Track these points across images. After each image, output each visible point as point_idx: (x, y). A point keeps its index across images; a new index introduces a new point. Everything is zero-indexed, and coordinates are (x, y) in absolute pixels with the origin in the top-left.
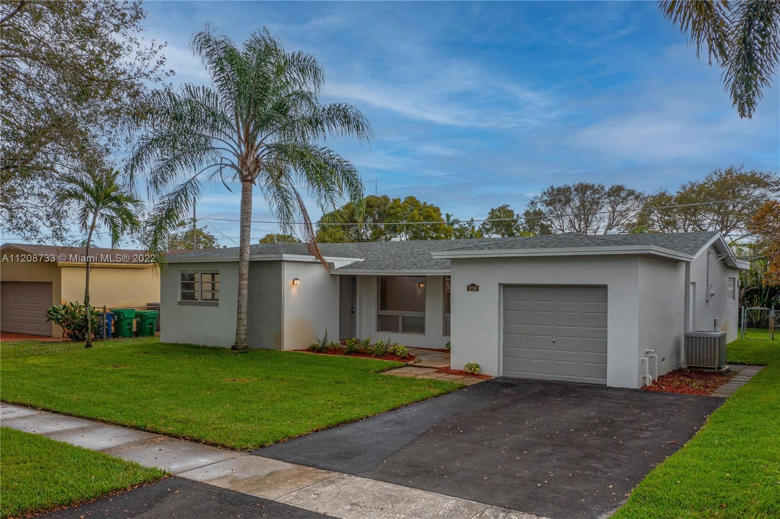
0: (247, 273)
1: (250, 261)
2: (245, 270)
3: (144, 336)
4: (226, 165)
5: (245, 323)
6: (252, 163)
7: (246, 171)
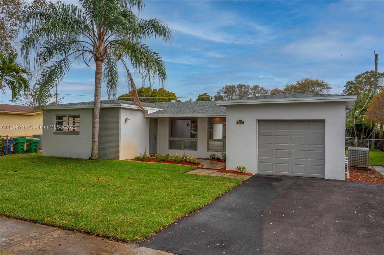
0: (99, 114)
1: (100, 108)
2: (97, 113)
3: (31, 153)
4: (87, 51)
5: (97, 144)
6: (103, 50)
7: (99, 54)
